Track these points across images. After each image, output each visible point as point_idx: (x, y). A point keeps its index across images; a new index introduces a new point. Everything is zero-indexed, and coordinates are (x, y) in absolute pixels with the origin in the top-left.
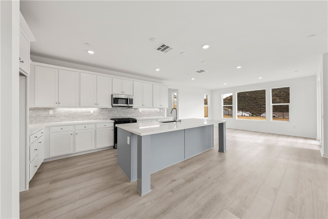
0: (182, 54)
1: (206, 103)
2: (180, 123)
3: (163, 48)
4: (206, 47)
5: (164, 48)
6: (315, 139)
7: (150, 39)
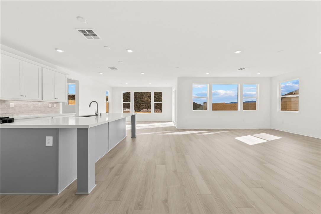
0: (105, 47)
1: (107, 100)
2: (100, 117)
3: (88, 33)
4: (130, 51)
5: (90, 33)
6: (171, 122)
7: (78, 17)
